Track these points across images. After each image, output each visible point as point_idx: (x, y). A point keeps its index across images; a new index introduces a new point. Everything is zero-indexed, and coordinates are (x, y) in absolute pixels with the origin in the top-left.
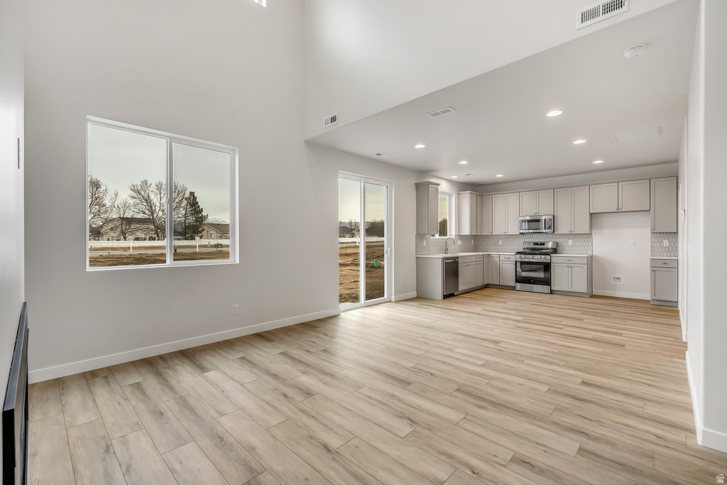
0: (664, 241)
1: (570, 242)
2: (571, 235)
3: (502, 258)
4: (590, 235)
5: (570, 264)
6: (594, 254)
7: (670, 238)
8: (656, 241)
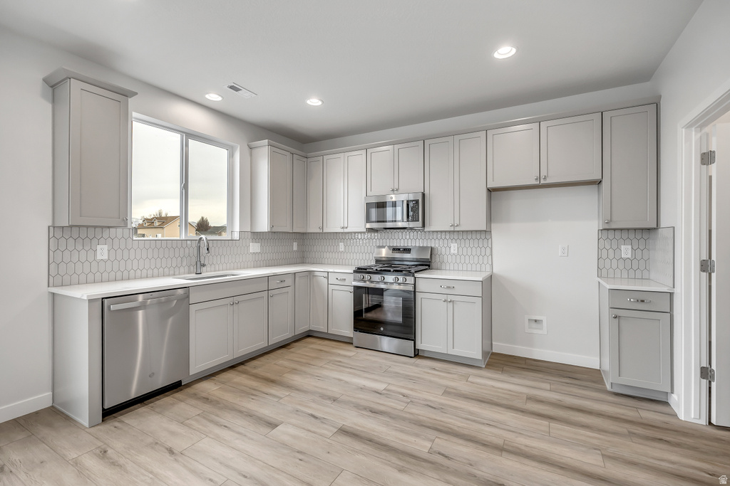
0: (623, 247)
1: (454, 247)
2: (456, 233)
3: (332, 280)
4: (486, 233)
5: (450, 296)
6: (495, 271)
7: (635, 242)
8: (608, 247)
